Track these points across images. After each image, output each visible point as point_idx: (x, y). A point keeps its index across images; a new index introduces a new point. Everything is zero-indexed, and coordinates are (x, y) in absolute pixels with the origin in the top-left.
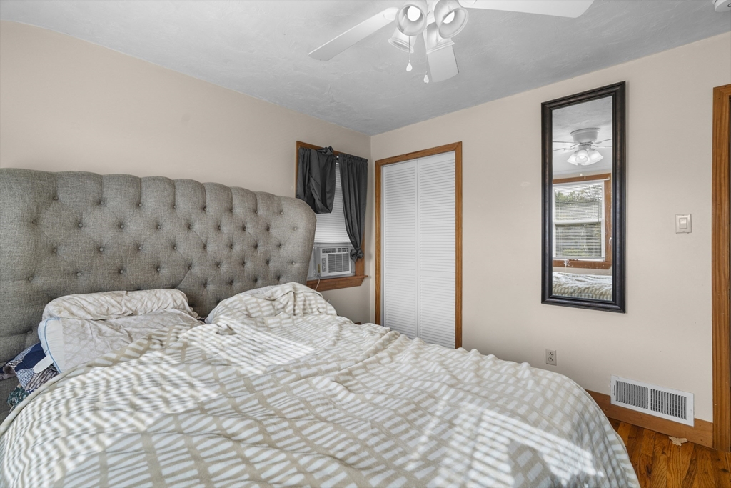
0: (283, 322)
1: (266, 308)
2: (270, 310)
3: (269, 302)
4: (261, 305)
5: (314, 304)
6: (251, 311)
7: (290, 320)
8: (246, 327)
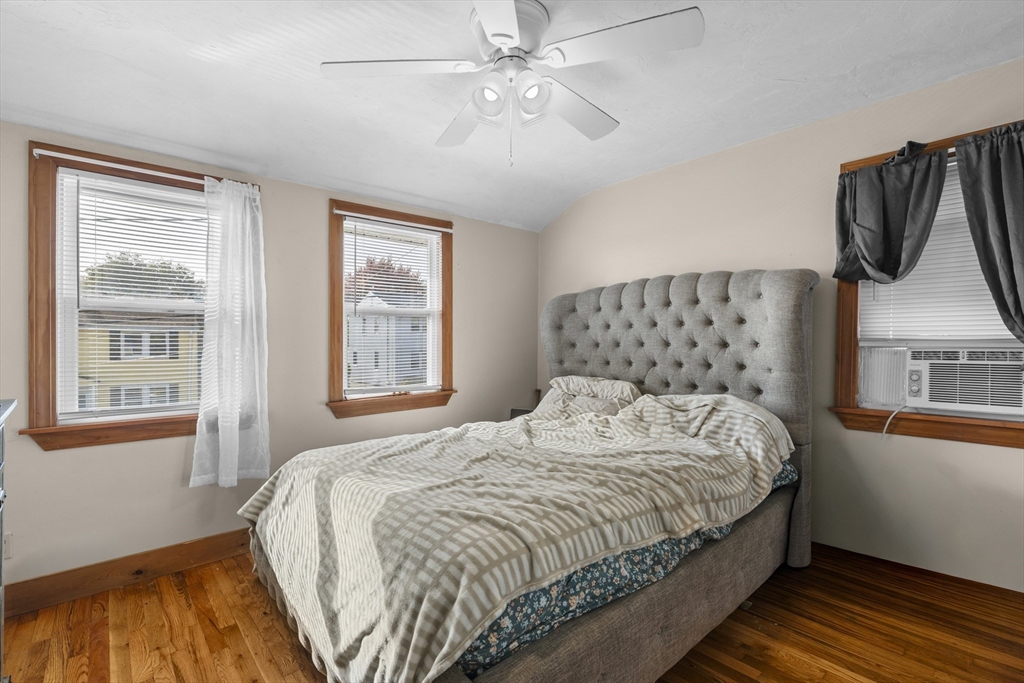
0: (664, 435)
1: (662, 416)
2: (665, 419)
3: (668, 410)
4: (658, 411)
5: (738, 431)
6: (645, 414)
7: (673, 436)
8: (622, 426)
